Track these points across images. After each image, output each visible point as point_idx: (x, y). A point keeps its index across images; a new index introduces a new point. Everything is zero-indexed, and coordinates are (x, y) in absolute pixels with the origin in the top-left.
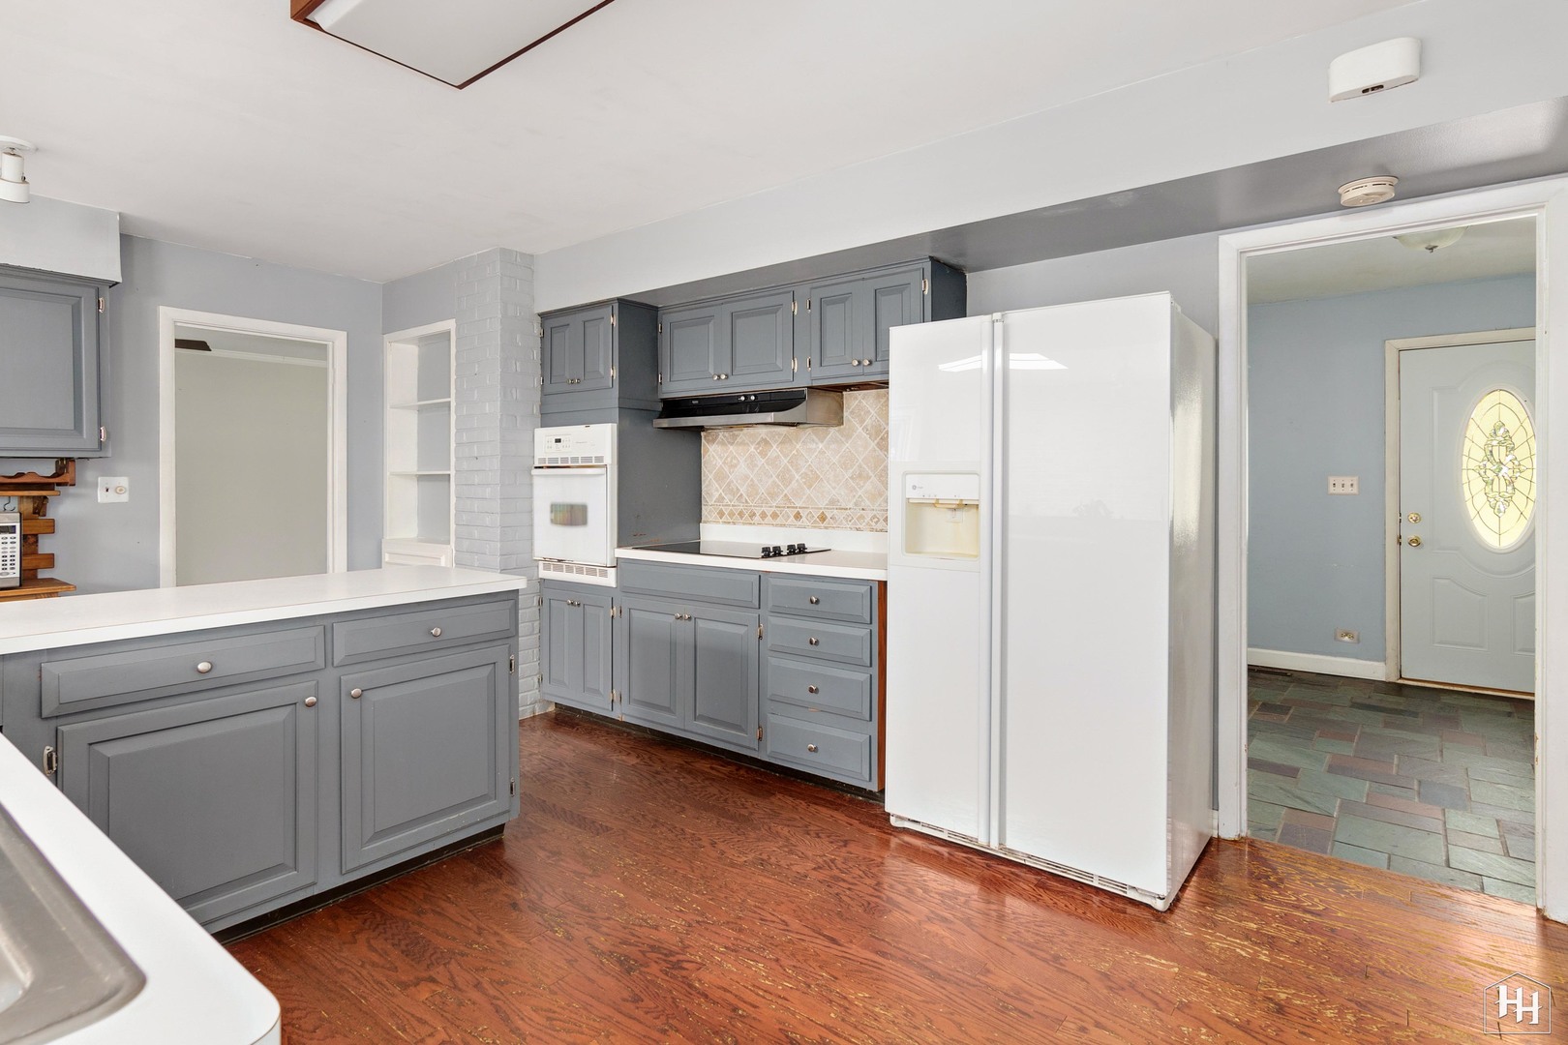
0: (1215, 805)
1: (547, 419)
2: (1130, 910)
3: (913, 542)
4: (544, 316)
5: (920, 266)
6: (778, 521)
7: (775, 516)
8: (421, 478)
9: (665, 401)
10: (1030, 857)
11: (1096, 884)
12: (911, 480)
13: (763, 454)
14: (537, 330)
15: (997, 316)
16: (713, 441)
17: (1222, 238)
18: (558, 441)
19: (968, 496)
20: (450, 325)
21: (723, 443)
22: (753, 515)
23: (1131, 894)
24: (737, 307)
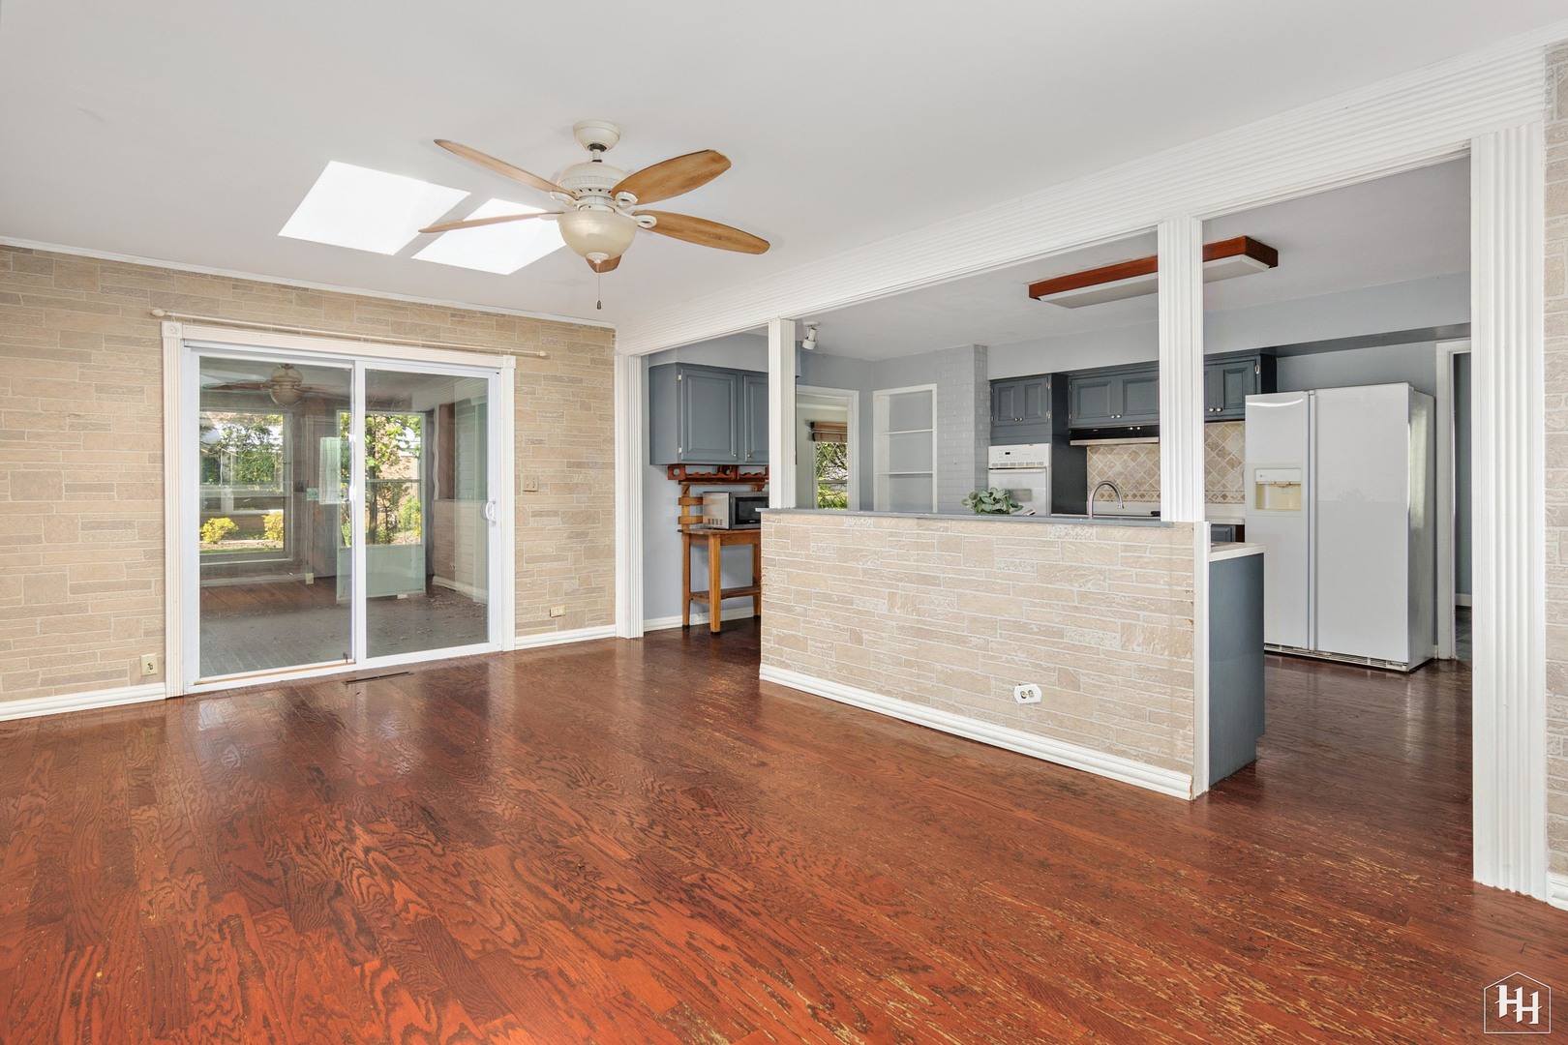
0: (1435, 642)
1: (995, 440)
2: (1388, 674)
3: (1259, 504)
4: (993, 382)
5: (1253, 358)
6: (1146, 499)
7: (1142, 496)
8: (892, 476)
9: (1073, 430)
10: (1333, 654)
11: (1369, 663)
12: (1259, 473)
13: (1133, 460)
14: (989, 389)
15: (1311, 392)
16: (1096, 452)
17: (1438, 345)
18: (1008, 453)
19: (1292, 480)
20: (933, 387)
21: (1103, 454)
22: (1126, 496)
23: (1388, 667)
24: (1126, 377)
